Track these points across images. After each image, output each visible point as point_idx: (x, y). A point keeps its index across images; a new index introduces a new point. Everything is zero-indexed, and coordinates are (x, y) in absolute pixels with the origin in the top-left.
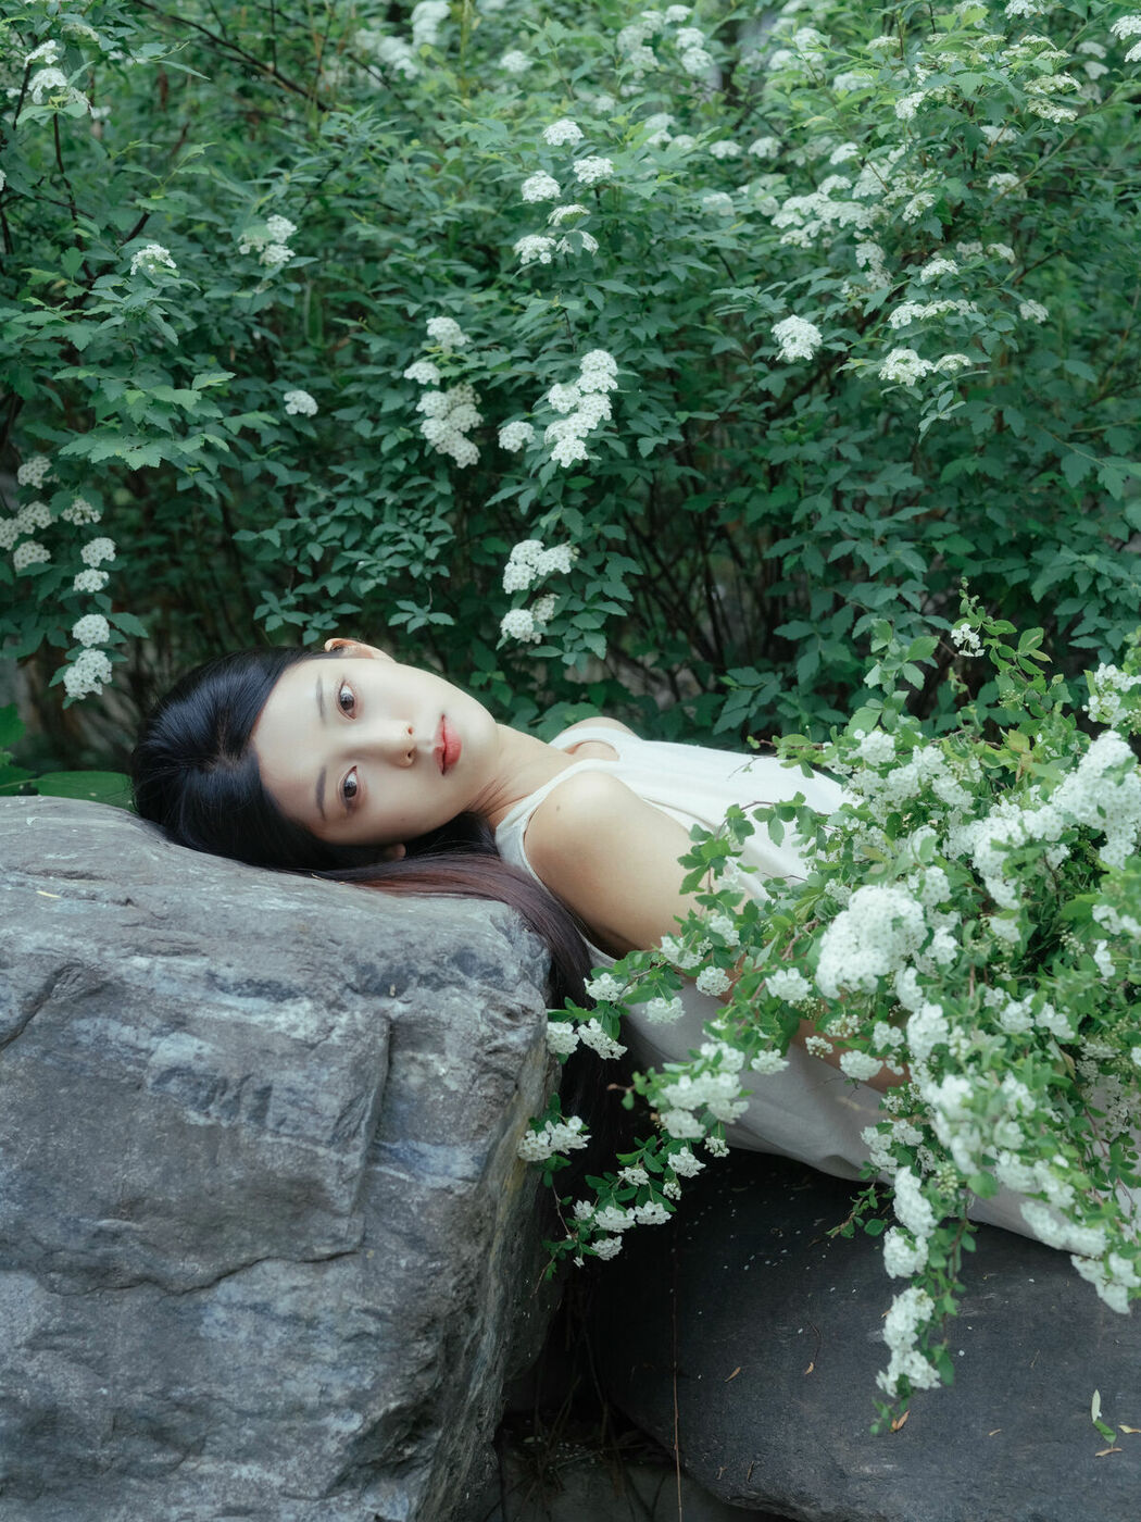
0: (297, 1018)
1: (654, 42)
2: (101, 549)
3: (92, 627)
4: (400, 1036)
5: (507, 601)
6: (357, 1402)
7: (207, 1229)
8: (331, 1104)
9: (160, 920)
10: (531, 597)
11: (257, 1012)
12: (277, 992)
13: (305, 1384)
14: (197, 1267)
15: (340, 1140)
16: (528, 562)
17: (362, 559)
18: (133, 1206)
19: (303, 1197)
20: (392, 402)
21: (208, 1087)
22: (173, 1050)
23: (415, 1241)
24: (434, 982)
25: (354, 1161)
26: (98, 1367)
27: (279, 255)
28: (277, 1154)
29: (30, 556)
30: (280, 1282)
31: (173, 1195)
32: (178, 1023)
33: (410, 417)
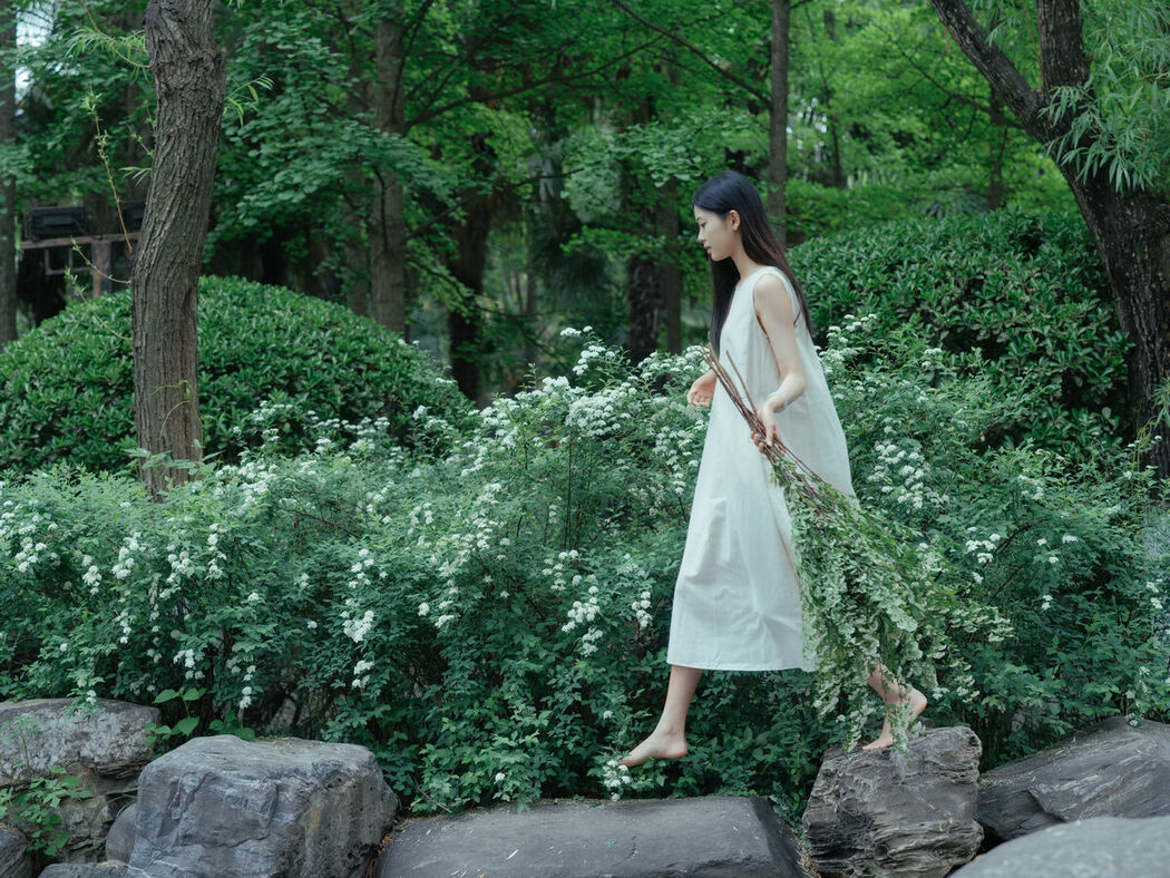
0: (256, 784)
1: (419, 516)
2: (252, 668)
3: (247, 690)
4: (279, 789)
5: (354, 677)
6: (267, 872)
7: (236, 832)
8: (261, 803)
9: (230, 763)
10: (361, 677)
11: (247, 783)
12: (252, 779)
13: (256, 867)
14: (234, 841)
15: (263, 810)
16: (362, 666)
17: (328, 667)
18: (221, 827)
19: (254, 824)
20: (337, 623)
21: (236, 800)
22: (229, 792)
23: (280, 834)
24: (288, 776)
25: (267, 816)
26: (213, 864)
27: (304, 585)
28: (249, 814)
29: (236, 670)
30: (252, 845)
31: (228, 825)
32: (231, 786)
33: (342, 627)
